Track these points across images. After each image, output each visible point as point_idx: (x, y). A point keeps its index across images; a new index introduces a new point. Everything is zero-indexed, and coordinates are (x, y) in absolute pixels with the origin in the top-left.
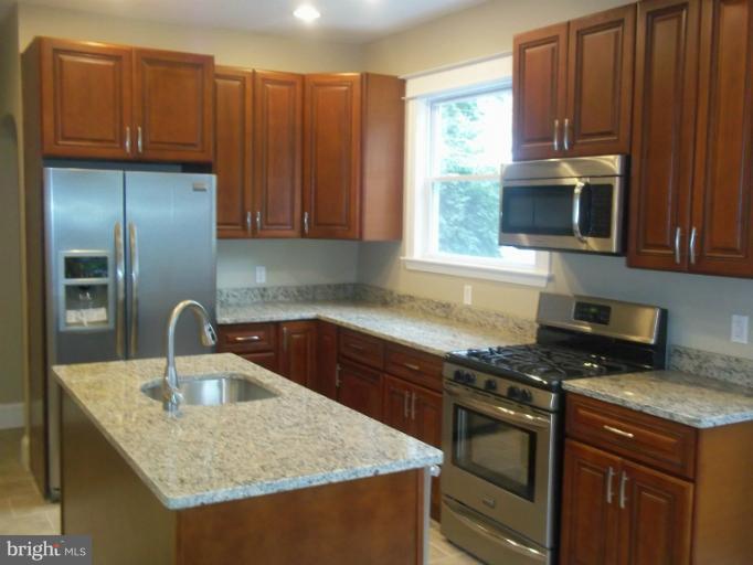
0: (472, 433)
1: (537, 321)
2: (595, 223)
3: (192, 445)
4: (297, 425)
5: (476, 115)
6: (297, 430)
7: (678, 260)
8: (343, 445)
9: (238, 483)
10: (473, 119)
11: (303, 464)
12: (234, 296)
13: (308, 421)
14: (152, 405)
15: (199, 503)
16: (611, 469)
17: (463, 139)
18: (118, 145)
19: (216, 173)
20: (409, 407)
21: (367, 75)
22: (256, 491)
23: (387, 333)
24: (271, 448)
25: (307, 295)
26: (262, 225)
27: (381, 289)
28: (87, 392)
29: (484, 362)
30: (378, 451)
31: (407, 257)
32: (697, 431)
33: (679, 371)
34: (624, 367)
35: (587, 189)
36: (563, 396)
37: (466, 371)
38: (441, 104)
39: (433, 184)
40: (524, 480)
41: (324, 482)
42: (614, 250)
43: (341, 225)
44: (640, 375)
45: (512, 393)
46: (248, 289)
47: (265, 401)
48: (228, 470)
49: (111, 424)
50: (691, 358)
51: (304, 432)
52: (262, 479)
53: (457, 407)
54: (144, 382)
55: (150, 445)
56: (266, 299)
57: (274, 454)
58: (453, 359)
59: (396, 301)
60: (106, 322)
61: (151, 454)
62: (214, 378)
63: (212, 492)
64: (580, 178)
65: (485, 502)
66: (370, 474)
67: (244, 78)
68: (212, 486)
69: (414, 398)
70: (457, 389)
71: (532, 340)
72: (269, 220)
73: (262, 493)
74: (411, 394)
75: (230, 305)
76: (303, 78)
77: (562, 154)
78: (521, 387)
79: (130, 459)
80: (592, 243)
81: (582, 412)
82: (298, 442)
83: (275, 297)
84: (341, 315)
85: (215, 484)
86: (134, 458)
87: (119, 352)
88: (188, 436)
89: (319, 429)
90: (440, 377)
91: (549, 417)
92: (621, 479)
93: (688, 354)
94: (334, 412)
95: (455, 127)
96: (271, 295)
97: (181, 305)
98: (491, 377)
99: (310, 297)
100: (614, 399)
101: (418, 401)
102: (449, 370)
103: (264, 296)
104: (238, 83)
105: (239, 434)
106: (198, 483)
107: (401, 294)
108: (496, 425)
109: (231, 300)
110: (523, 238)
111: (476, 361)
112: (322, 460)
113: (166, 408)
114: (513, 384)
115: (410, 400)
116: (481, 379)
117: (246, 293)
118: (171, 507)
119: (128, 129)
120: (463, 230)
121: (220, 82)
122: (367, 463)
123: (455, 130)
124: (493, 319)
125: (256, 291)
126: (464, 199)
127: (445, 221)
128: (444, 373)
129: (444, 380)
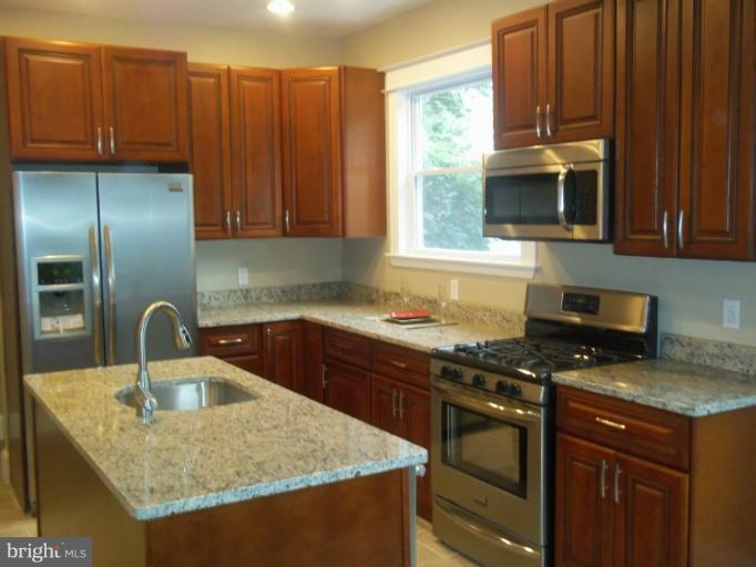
0: (462, 430)
1: (525, 313)
2: (581, 211)
3: (165, 452)
4: (276, 427)
5: (462, 111)
6: (275, 432)
7: (666, 245)
8: (323, 447)
9: (210, 491)
10: (459, 116)
11: (280, 467)
12: (217, 299)
13: (288, 423)
14: (124, 411)
15: (169, 512)
16: (604, 462)
17: (449, 135)
18: (89, 146)
19: (193, 173)
20: (397, 406)
21: (345, 68)
22: (229, 498)
23: (372, 331)
24: (247, 452)
25: (291, 296)
26: (241, 225)
27: (366, 287)
28: (58, 400)
29: (471, 356)
30: (360, 451)
31: (392, 254)
32: (691, 421)
33: (672, 360)
34: (616, 358)
35: (570, 175)
36: (553, 389)
37: (453, 366)
38: (421, 97)
39: (416, 178)
40: (516, 477)
41: (302, 486)
42: (601, 237)
43: (325, 223)
44: (631, 365)
45: (501, 387)
46: (231, 291)
47: (244, 404)
48: (201, 477)
49: (81, 433)
50: (683, 346)
51: (283, 434)
52: (237, 485)
53: (444, 404)
54: (118, 389)
55: (120, 453)
56: (249, 301)
57: (250, 458)
58: (439, 355)
59: (382, 299)
60: (84, 328)
61: (120, 463)
62: (192, 383)
63: (182, 501)
64: (564, 164)
65: (476, 501)
66: (350, 476)
67: (219, 75)
68: (183, 494)
69: (402, 395)
70: (446, 385)
71: (520, 333)
72: (250, 220)
73: (236, 499)
74: (398, 392)
75: (211, 308)
76: (279, 73)
77: (545, 140)
78: (510, 381)
79: (99, 469)
80: (579, 232)
81: (572, 404)
82: (276, 446)
83: (258, 299)
84: (326, 315)
85: (186, 493)
86: (102, 468)
87: (97, 358)
88: (160, 443)
89: (298, 431)
90: (428, 373)
91: (539, 412)
92: (614, 472)
93: (679, 342)
94: (315, 413)
95: (440, 124)
96: (254, 296)
97: (153, 307)
98: (479, 372)
99: (295, 297)
100: (606, 390)
101: (405, 400)
102: (436, 367)
103: (246, 297)
104: (213, 80)
105: (215, 439)
106: (168, 492)
107: (388, 291)
108: (487, 422)
109: (214, 303)
110: (509, 228)
111: (463, 356)
112: (301, 463)
113: (140, 414)
114: (502, 378)
115: (398, 398)
116: (469, 374)
117: (229, 295)
118: (139, 518)
119: (99, 130)
120: (451, 225)
121: (194, 79)
122: (348, 464)
123: (440, 127)
124: (481, 313)
125: (239, 293)
126: (450, 195)
127: (431, 217)
128: (432, 370)
129: (432, 377)
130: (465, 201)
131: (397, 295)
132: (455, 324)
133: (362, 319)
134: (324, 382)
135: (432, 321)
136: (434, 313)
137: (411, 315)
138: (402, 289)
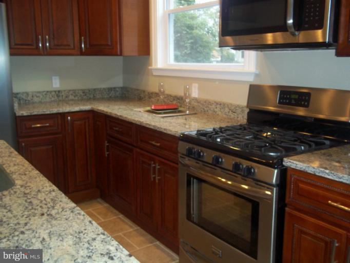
1: (247, 106)
12: (38, 97)
20: (154, 174)
23: (136, 119)
25: (89, 95)
26: (50, 46)
27: (138, 90)
29: (210, 140)
31: (154, 66)
37: (197, 148)
42: (327, 40)
45: (237, 167)
46: (48, 92)
56: (60, 98)
58: (186, 138)
59: (147, 97)
69: (157, 167)
70: (187, 161)
74: (155, 164)
83: (67, 97)
90: (176, 152)
91: (272, 191)
96: (64, 95)
98: (218, 154)
99: (92, 97)
101: (160, 170)
102: (183, 147)
103: (59, 96)
109: (36, 99)
111: (202, 140)
115: (155, 168)
116: (209, 155)
117: (46, 94)
124: (213, 106)
125: (53, 93)
126: (190, 41)
127: (179, 53)
128: (179, 149)
129: (179, 155)
130: (197, 45)
131: (157, 94)
132: (195, 114)
133: (132, 110)
134: (107, 153)
135: (180, 112)
136: (181, 106)
137: (165, 108)
138: (160, 91)
